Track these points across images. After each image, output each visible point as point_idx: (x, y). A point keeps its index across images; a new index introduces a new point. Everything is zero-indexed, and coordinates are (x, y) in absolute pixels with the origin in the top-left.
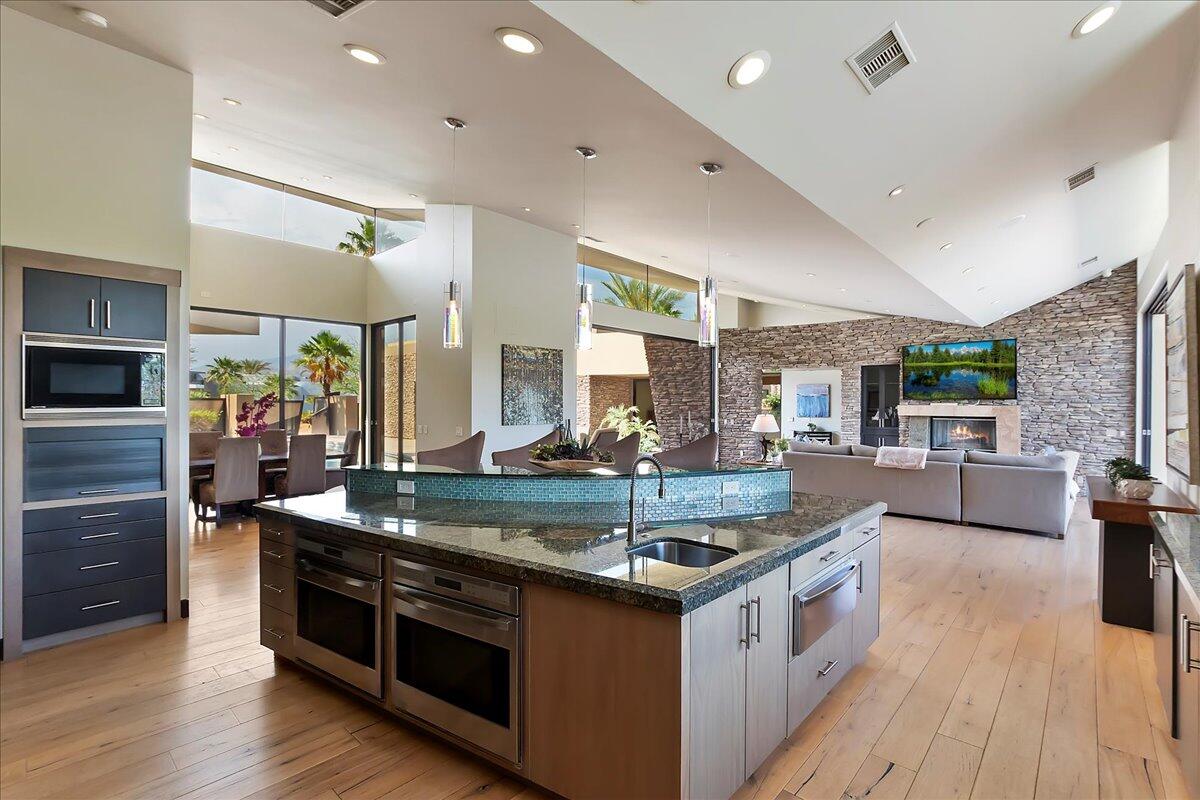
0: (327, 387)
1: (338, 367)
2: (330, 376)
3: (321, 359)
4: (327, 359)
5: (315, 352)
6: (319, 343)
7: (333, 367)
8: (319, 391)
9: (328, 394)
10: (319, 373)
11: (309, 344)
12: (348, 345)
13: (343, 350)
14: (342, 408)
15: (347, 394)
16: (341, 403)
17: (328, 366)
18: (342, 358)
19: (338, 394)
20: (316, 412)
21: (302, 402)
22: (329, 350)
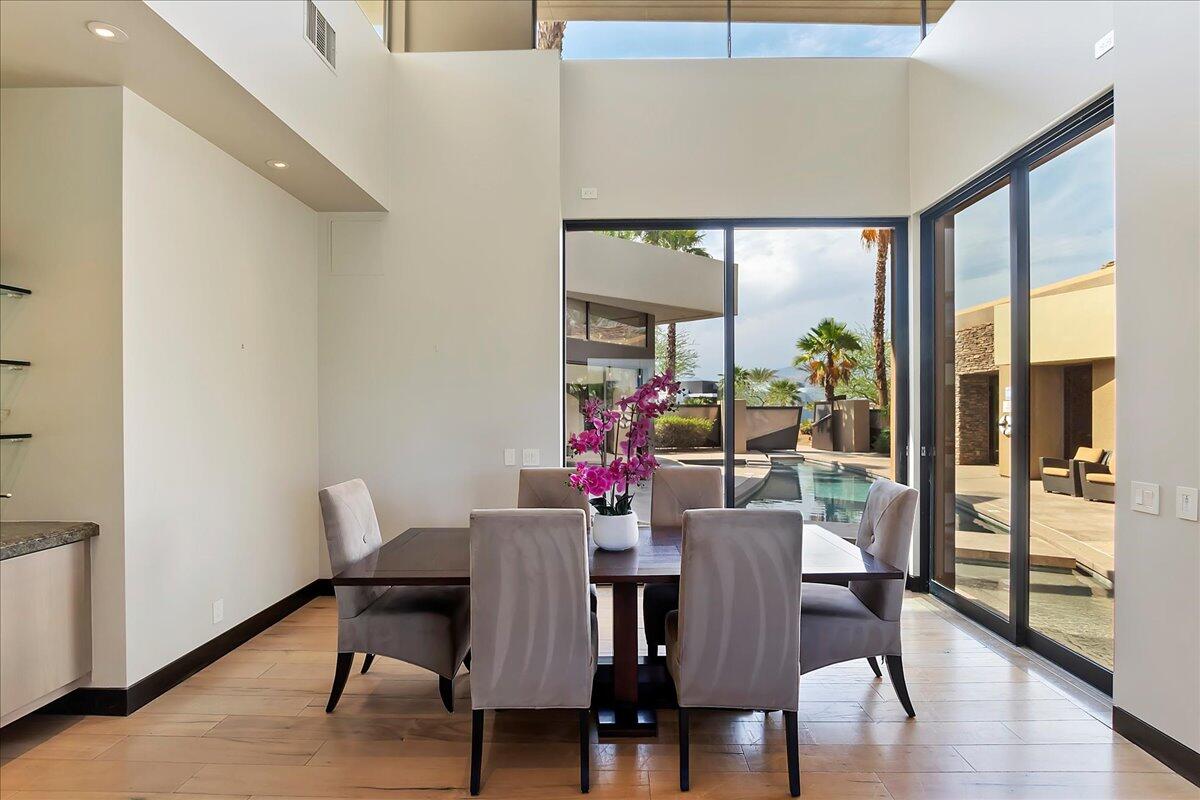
0: (830, 389)
1: (844, 364)
2: (833, 376)
3: (822, 357)
4: (830, 355)
5: (816, 347)
6: (820, 335)
7: (837, 363)
8: (822, 396)
9: (831, 399)
10: (821, 372)
11: (808, 337)
12: (856, 334)
13: (849, 342)
14: (848, 417)
15: (855, 398)
16: (848, 413)
17: (831, 362)
18: (849, 352)
19: (844, 397)
20: (817, 420)
21: (800, 409)
22: (832, 343)
